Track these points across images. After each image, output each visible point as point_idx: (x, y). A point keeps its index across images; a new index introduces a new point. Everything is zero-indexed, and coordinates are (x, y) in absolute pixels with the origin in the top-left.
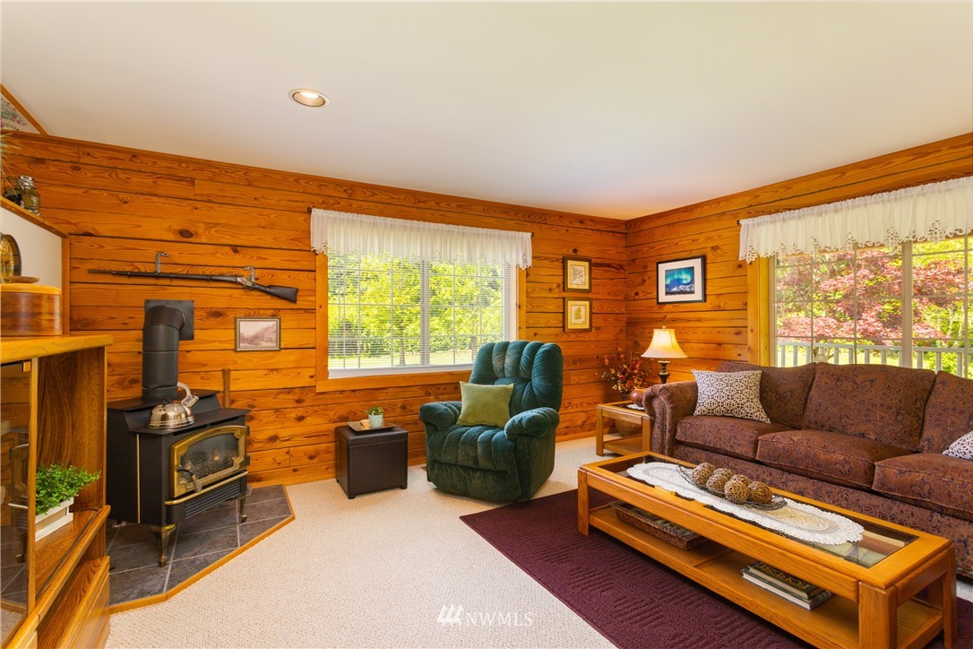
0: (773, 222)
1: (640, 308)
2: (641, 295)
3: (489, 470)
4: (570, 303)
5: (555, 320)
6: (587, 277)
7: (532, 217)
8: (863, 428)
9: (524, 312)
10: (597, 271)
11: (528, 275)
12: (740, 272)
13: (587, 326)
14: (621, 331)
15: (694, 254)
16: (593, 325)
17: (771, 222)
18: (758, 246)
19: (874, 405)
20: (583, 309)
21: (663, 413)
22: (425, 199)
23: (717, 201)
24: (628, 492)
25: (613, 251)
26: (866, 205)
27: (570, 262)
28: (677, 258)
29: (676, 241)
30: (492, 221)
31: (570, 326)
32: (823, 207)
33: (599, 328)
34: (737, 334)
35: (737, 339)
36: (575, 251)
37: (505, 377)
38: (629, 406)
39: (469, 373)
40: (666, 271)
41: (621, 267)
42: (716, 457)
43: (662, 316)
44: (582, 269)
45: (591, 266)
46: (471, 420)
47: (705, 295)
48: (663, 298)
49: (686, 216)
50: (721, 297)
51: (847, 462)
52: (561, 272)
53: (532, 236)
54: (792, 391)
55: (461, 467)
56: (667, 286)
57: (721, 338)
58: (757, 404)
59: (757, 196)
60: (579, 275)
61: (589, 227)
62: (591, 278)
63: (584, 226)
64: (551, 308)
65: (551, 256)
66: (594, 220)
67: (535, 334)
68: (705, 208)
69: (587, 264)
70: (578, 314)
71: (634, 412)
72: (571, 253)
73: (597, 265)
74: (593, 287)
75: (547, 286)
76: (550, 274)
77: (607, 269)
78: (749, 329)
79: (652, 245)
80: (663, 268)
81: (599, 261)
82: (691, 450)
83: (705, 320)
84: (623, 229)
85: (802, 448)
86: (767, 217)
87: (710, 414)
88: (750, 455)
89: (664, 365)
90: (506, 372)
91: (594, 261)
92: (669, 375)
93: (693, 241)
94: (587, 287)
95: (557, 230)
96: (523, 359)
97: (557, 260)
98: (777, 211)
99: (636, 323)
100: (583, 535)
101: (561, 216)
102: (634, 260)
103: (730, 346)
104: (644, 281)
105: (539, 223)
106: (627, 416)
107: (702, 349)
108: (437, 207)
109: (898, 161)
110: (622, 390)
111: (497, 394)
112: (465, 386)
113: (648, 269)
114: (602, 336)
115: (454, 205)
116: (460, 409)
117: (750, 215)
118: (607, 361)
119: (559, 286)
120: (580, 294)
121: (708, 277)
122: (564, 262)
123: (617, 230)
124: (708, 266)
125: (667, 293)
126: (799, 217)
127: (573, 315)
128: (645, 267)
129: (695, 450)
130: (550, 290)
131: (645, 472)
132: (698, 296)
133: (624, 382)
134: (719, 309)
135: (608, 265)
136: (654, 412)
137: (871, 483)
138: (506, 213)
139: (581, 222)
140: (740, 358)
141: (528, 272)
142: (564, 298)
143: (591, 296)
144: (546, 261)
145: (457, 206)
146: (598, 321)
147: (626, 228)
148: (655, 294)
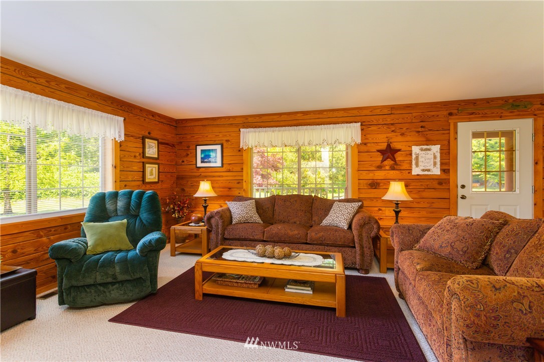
0: (255, 132)
1: (184, 170)
2: (186, 162)
3: (127, 280)
4: (147, 165)
5: (138, 176)
6: (156, 149)
7: (123, 107)
8: (295, 220)
9: (118, 171)
10: (161, 146)
11: (121, 146)
12: (239, 153)
13: (156, 180)
14: (174, 183)
15: (217, 142)
16: (160, 179)
17: (254, 132)
18: (249, 143)
19: (298, 210)
20: (154, 169)
21: (217, 226)
22: (35, 75)
23: (229, 118)
24: (231, 268)
25: (169, 137)
26: (289, 130)
27: (147, 140)
28: (207, 143)
29: (207, 134)
30: (95, 104)
31: (147, 180)
32: (275, 129)
33: (162, 181)
34: (238, 183)
35: (238, 186)
36: (149, 133)
37: (117, 215)
38: (190, 224)
39: (83, 215)
40: (201, 150)
41: (173, 146)
42: (245, 242)
43: (199, 174)
44: (153, 145)
45: (159, 143)
46: (100, 249)
47: (222, 164)
48: (199, 164)
49: (211, 122)
50: (231, 165)
51: (299, 234)
52: (141, 145)
53: (124, 120)
54: (268, 208)
55: (100, 285)
56: (202, 158)
57: (230, 185)
58: (257, 215)
59: (247, 119)
60: (152, 150)
61: (157, 120)
62: (158, 151)
63: (154, 119)
64: (135, 168)
65: (135, 134)
66: (160, 116)
67: (125, 186)
68: (222, 120)
69: (156, 142)
70: (152, 173)
71: (194, 227)
72: (147, 134)
73: (162, 143)
74: (160, 156)
75: (133, 154)
76: (135, 146)
77: (166, 146)
78: (244, 181)
79: (194, 135)
80: (199, 148)
81: (164, 141)
82: (232, 242)
83: (222, 176)
84: (174, 124)
85: (283, 231)
86: (252, 129)
87: (240, 223)
88: (262, 239)
89: (205, 200)
90: (118, 212)
91: (160, 140)
92: (208, 206)
93: (216, 136)
94: (156, 156)
95: (138, 119)
96: (133, 203)
97: (139, 138)
98: (256, 127)
99: (182, 178)
100: (200, 301)
101: (142, 110)
102: (181, 143)
103: (235, 189)
104: (188, 155)
105: (127, 112)
106: (191, 230)
107: (221, 191)
108: (47, 84)
109: (299, 115)
110: (178, 217)
111: (117, 228)
112: (86, 226)
113: (190, 148)
114: (165, 186)
115: (63, 86)
116: (87, 244)
117: (244, 127)
118: (168, 200)
119: (140, 154)
120: (152, 161)
121: (224, 155)
122: (143, 139)
123: (171, 124)
124: (224, 149)
125: (202, 162)
126: (266, 131)
127: (149, 173)
128: (188, 147)
129: (234, 241)
130: (135, 156)
131: (231, 255)
132: (219, 164)
133: (179, 212)
134: (229, 171)
135: (167, 144)
136: (212, 226)
137: (307, 240)
138: (105, 101)
139: (153, 116)
140: (239, 195)
141: (121, 144)
142: (143, 163)
143: (158, 161)
144: (132, 138)
145: (66, 87)
146: (162, 177)
147: (176, 124)
148: (195, 162)
